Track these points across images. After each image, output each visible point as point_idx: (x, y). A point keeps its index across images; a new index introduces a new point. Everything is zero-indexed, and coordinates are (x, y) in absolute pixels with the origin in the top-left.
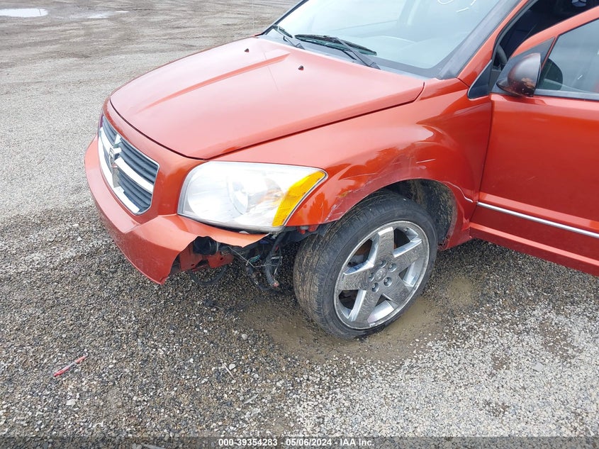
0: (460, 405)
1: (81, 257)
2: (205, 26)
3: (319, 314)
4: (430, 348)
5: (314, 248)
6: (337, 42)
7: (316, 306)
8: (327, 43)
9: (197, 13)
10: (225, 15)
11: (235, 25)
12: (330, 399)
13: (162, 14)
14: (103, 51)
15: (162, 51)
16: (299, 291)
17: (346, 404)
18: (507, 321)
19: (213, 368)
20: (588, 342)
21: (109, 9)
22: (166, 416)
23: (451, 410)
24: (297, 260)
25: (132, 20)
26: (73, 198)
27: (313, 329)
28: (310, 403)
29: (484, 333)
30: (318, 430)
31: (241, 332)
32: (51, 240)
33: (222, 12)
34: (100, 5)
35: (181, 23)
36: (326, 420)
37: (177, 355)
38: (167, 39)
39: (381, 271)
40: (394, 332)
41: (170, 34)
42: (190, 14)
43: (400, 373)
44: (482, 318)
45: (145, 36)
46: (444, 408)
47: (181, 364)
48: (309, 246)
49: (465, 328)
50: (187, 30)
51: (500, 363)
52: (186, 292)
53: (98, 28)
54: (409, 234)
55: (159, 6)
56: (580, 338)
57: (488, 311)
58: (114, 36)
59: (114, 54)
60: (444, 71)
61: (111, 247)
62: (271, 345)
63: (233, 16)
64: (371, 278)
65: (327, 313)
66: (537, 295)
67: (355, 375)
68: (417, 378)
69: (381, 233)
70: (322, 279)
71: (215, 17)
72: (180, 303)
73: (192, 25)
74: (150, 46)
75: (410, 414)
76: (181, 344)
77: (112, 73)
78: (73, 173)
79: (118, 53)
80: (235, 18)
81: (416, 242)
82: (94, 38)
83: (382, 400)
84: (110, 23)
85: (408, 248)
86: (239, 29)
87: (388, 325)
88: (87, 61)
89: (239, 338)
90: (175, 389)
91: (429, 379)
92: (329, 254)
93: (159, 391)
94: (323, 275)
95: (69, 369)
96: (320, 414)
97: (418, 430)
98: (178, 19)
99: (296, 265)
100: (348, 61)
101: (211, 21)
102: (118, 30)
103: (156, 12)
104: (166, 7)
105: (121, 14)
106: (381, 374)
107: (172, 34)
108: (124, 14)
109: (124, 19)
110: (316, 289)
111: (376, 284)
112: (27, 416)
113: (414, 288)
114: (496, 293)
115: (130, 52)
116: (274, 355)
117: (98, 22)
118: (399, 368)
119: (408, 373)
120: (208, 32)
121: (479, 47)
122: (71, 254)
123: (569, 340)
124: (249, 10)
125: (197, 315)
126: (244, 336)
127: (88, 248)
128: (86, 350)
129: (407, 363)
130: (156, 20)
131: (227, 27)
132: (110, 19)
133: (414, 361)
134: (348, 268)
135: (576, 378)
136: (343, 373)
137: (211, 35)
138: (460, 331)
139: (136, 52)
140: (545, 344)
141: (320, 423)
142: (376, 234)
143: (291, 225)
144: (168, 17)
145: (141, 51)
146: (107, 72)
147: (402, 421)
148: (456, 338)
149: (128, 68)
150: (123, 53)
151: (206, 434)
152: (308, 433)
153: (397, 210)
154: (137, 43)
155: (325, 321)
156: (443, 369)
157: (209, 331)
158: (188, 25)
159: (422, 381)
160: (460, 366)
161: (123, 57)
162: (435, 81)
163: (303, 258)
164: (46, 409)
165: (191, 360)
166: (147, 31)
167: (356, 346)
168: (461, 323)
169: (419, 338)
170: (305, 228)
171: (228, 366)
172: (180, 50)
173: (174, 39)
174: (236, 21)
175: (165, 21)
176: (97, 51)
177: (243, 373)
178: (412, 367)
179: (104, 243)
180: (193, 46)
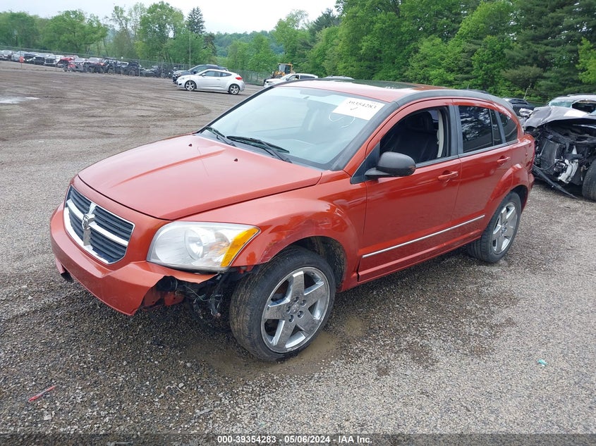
0: (355, 399)
1: (34, 312)
2: (120, 116)
3: (250, 338)
4: (333, 365)
5: (246, 288)
6: (260, 142)
7: (247, 332)
8: (252, 144)
9: (110, 104)
10: (139, 107)
11: (150, 116)
12: (261, 402)
13: (75, 103)
14: (20, 135)
15: (82, 138)
16: (234, 323)
17: (273, 404)
18: (388, 345)
19: (167, 387)
20: (442, 356)
21: (18, 95)
22: (132, 422)
23: (349, 403)
24: (233, 297)
25: (45, 106)
26: (17, 264)
27: (243, 358)
28: (246, 405)
29: (371, 354)
30: (253, 422)
31: (185, 362)
32: (4, 299)
33: (135, 103)
34: (8, 90)
35: (97, 112)
36: (259, 415)
37: (135, 380)
38: (84, 127)
39: (296, 305)
40: (306, 357)
41: (85, 122)
42: (104, 105)
43: (312, 383)
44: (370, 344)
45: (61, 123)
46: (344, 402)
47: (139, 386)
48: (243, 286)
49: (357, 351)
50: (103, 119)
51: (383, 372)
52: (136, 335)
53: (11, 113)
54: (315, 278)
55: (71, 95)
56: (437, 353)
57: (374, 339)
58: (28, 121)
59: (31, 139)
60: (334, 166)
61: (62, 303)
62: (211, 370)
63: (146, 108)
64: (288, 311)
65: (256, 337)
66: (409, 327)
67: (278, 385)
68: (324, 384)
69: (294, 276)
70: (253, 310)
71: (128, 109)
72: (131, 343)
73: (107, 114)
74: (68, 132)
75: (320, 407)
76: (137, 372)
77: (34, 156)
78: (13, 243)
79: (35, 138)
80: (147, 110)
81: (320, 284)
82: (9, 122)
83: (300, 400)
84: (22, 109)
85: (314, 289)
86: (154, 121)
87: (301, 351)
88: (5, 144)
89: (185, 366)
90: (137, 403)
91: (332, 384)
92: (258, 291)
93: (123, 406)
94: (253, 306)
95: (42, 396)
96: (254, 412)
97: (326, 416)
98: (92, 108)
99: (233, 302)
100: (269, 157)
101: (125, 112)
102: (31, 115)
103: (68, 101)
104: (79, 96)
105: (32, 100)
106: (298, 384)
107: (89, 122)
108: (35, 100)
109: (36, 105)
110: (248, 318)
111: (292, 316)
112: (9, 432)
113: (320, 321)
114: (380, 327)
115: (49, 137)
116: (215, 377)
117: (9, 107)
118: (311, 379)
119: (318, 381)
120: (124, 122)
121: (357, 151)
122: (25, 309)
123: (430, 355)
124: (160, 104)
125: (148, 351)
126: (188, 365)
127: (40, 304)
128: (53, 381)
129: (316, 376)
130: (70, 108)
131: (142, 118)
132: (21, 104)
133: (322, 374)
134: (271, 302)
135: (433, 378)
136: (269, 385)
137: (127, 125)
138: (354, 353)
139: (55, 137)
140: (413, 358)
141: (254, 418)
142: (292, 277)
143: (234, 265)
144: (82, 106)
145: (59, 137)
146: (28, 154)
147: (314, 412)
148: (351, 358)
149: (50, 152)
150: (40, 138)
151: (166, 431)
152: (246, 424)
153: (306, 259)
154: (55, 129)
155: (253, 344)
156: (343, 378)
157: (159, 362)
158: (103, 114)
159: (328, 386)
160: (355, 375)
161: (42, 141)
162: (329, 172)
163: (238, 296)
164: (27, 424)
165: (148, 383)
166: (62, 118)
167: (278, 367)
168: (355, 348)
169: (325, 359)
170: (244, 268)
171: (178, 385)
172: (99, 137)
173: (92, 126)
174: (150, 113)
175: (78, 110)
176: (14, 135)
177: (191, 389)
178: (320, 378)
179: (55, 300)
180: (111, 134)
